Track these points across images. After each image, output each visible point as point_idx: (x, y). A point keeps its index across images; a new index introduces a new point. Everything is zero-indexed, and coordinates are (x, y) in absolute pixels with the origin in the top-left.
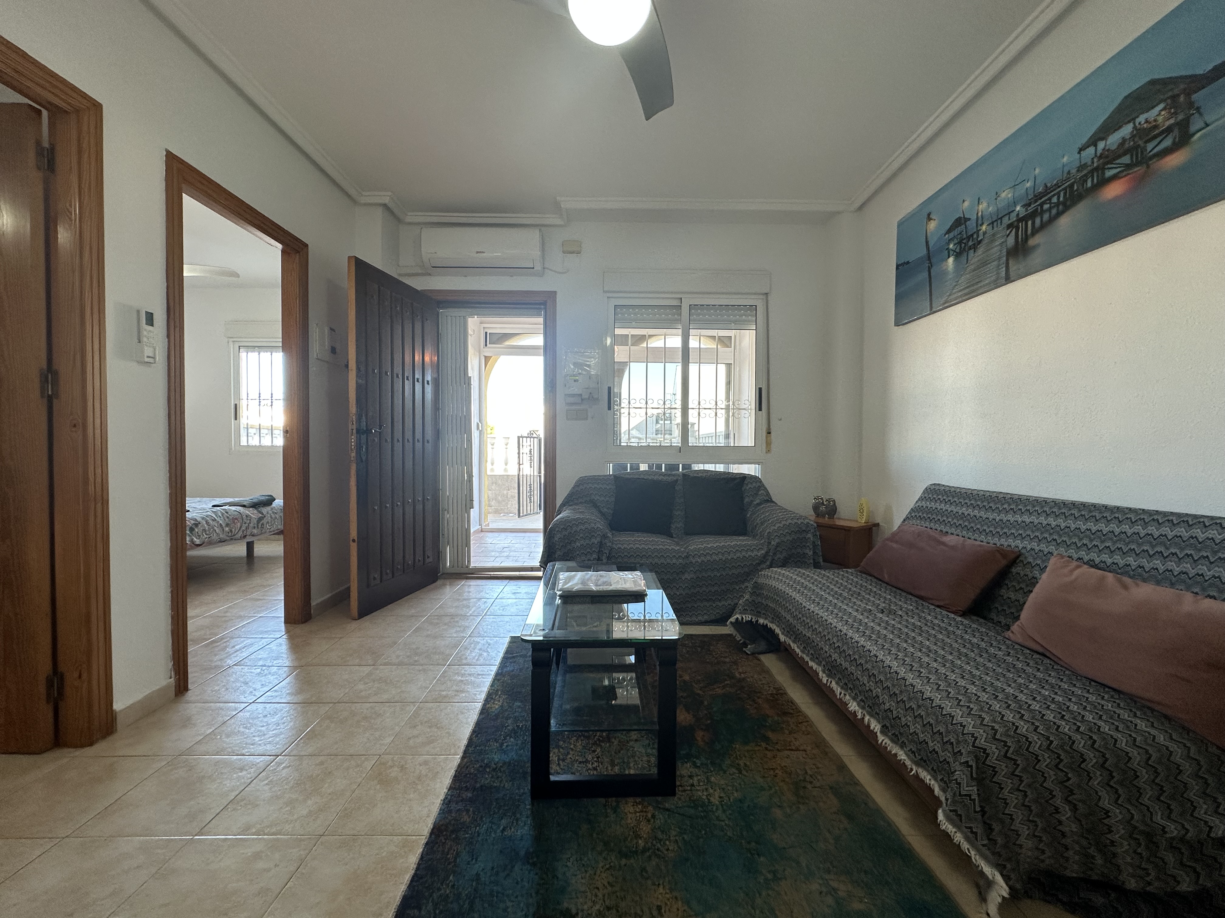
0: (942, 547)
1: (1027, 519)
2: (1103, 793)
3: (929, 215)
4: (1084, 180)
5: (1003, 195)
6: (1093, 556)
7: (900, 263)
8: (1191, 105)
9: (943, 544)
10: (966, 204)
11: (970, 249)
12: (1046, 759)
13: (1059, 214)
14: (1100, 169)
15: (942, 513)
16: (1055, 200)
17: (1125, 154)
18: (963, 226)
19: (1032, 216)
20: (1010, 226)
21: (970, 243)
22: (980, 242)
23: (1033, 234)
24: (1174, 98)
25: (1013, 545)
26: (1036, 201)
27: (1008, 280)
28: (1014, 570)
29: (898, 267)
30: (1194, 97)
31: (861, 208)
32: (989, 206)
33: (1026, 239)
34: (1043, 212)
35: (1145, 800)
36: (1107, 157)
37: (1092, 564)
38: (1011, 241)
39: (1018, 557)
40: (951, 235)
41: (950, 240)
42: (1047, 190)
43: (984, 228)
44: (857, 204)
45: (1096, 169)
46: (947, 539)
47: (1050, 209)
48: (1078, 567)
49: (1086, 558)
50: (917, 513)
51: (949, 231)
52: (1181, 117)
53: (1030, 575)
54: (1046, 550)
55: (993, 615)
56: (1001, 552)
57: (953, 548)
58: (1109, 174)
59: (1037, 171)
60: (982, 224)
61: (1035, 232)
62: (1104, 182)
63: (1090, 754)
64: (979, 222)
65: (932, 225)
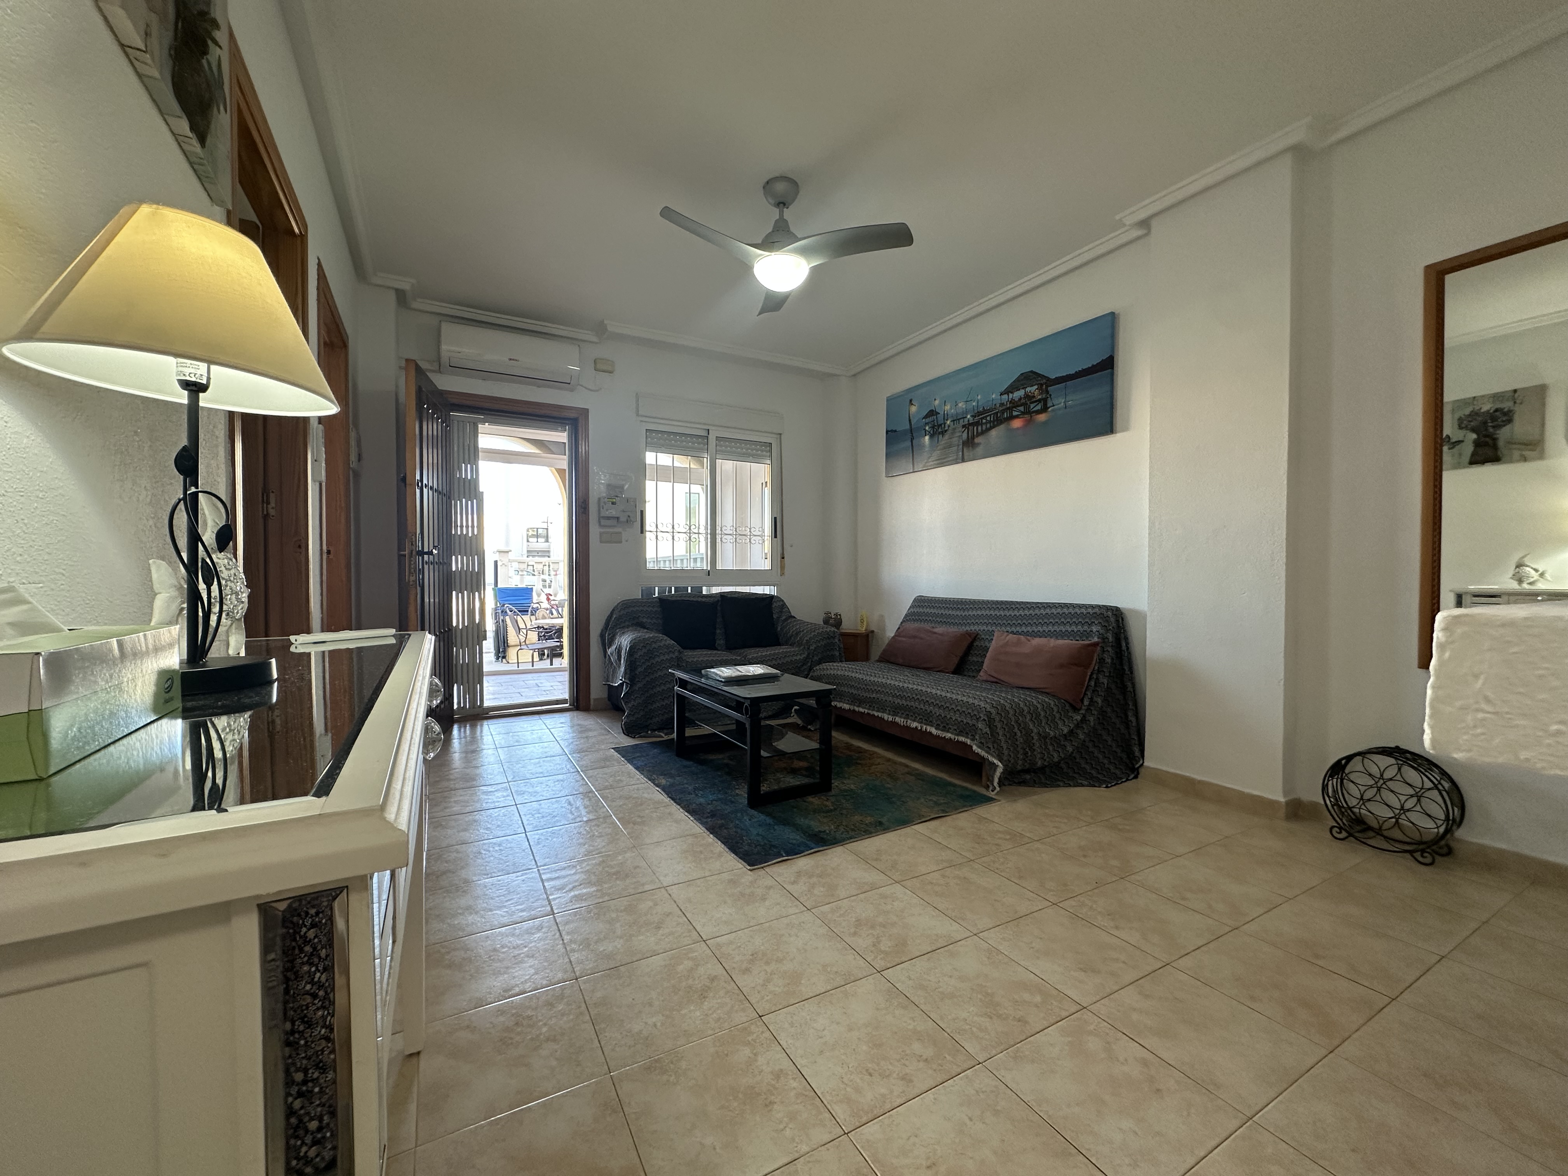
0: (935, 635)
1: (979, 613)
2: (1030, 723)
3: (911, 401)
4: (1003, 412)
5: (960, 405)
6: (1013, 629)
7: (889, 429)
8: (1047, 392)
9: (935, 633)
10: (937, 402)
11: (939, 433)
12: (1011, 712)
13: (991, 428)
14: (1010, 409)
15: (927, 614)
16: (988, 418)
17: (1021, 406)
18: (935, 417)
19: (977, 424)
20: (964, 426)
21: (940, 430)
22: (946, 431)
23: (977, 436)
24: (1042, 385)
25: (973, 629)
26: (979, 416)
27: (963, 461)
28: (975, 644)
29: (887, 432)
30: (1049, 388)
31: (854, 375)
32: (951, 409)
33: (973, 438)
34: (982, 424)
35: (1043, 724)
36: (1013, 403)
37: (1012, 633)
38: (965, 435)
39: (976, 637)
40: (927, 420)
41: (927, 424)
42: (985, 411)
43: (948, 422)
44: (853, 373)
45: (1008, 408)
46: (936, 630)
47: (986, 423)
48: (1008, 635)
49: (1010, 631)
50: (910, 617)
51: (926, 417)
52: (1044, 396)
53: (984, 646)
54: (991, 629)
55: (966, 673)
56: (968, 634)
57: (941, 635)
58: (1015, 413)
59: (979, 397)
60: (947, 420)
61: (978, 435)
62: (1012, 418)
63: (1025, 708)
64: (945, 418)
65: (913, 409)
